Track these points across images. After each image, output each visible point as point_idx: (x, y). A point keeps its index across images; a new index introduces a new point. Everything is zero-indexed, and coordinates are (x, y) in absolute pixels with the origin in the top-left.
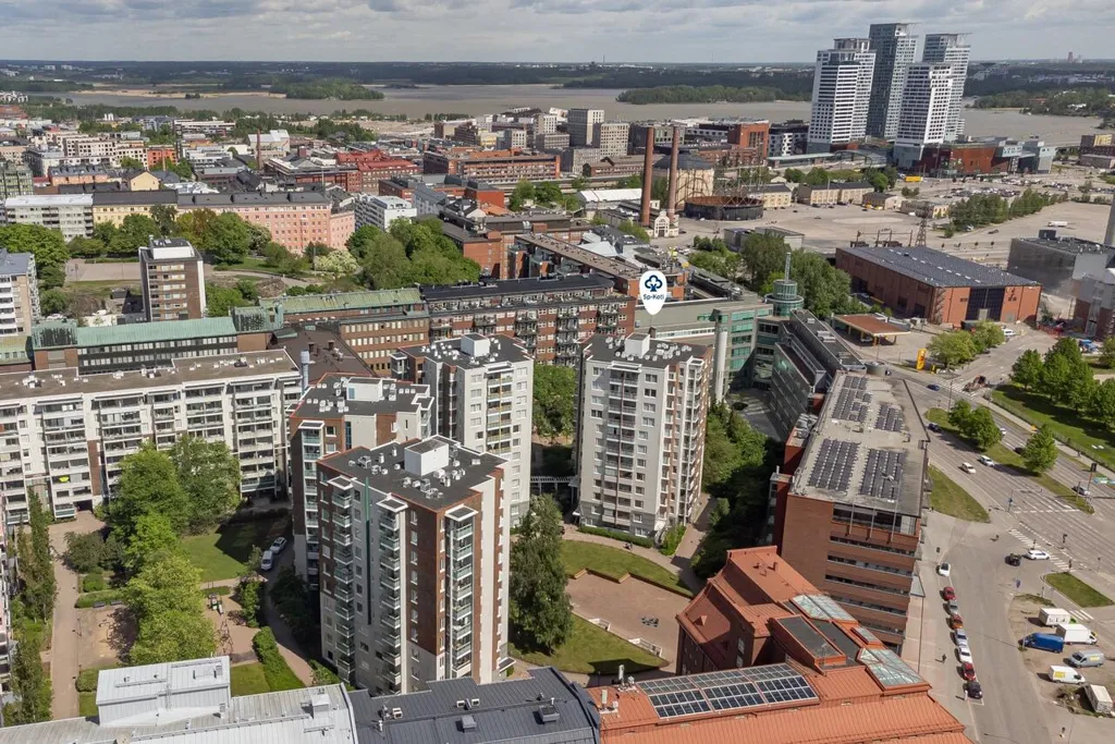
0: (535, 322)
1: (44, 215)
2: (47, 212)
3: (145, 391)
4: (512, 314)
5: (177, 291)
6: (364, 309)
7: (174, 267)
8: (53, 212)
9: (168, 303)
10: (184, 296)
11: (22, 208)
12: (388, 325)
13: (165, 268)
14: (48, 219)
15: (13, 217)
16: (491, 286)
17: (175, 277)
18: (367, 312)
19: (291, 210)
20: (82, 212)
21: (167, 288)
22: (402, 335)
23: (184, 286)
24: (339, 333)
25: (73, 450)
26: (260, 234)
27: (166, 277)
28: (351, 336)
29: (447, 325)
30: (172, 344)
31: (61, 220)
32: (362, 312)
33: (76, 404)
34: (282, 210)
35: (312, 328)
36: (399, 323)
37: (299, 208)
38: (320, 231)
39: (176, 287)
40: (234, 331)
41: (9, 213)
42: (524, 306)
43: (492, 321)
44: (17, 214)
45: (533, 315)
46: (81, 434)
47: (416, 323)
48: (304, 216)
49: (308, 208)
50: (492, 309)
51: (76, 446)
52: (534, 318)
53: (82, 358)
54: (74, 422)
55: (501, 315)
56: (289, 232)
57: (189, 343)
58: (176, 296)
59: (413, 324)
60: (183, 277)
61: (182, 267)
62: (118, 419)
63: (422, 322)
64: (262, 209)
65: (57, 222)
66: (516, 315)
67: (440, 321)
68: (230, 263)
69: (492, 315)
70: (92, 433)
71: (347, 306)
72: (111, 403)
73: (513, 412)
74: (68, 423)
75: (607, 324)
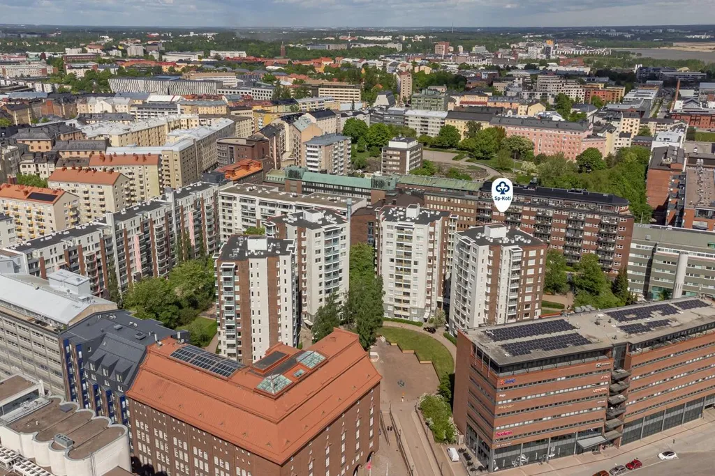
0: (550, 219)
1: (422, 121)
2: (423, 120)
3: (279, 201)
4: (534, 209)
5: (395, 166)
6: (443, 188)
7: (395, 153)
8: (426, 120)
9: (391, 171)
10: (398, 169)
11: (412, 116)
12: (452, 200)
13: (390, 152)
14: (423, 123)
15: (407, 120)
16: (531, 189)
17: (395, 158)
18: (445, 190)
19: (557, 132)
20: (439, 121)
21: (390, 163)
22: (460, 207)
23: (399, 163)
24: (423, 199)
25: (251, 222)
26: (524, 145)
27: (391, 157)
28: (430, 202)
29: (489, 208)
30: (341, 188)
31: (429, 125)
32: (442, 190)
33: (252, 201)
34: (551, 132)
35: (409, 193)
36: (459, 200)
37: (562, 132)
38: (574, 148)
39: (395, 163)
40: (370, 187)
41: (406, 118)
42: (546, 206)
43: (520, 211)
44: (409, 119)
45: (550, 213)
46: (254, 215)
47: (469, 202)
48: (565, 137)
49: (568, 133)
50: (523, 204)
51: (252, 220)
52: (551, 215)
53: (303, 186)
54: (252, 209)
55: (527, 209)
56: (554, 146)
57: (349, 189)
58: (395, 168)
59: (467, 203)
60: (399, 158)
61: (399, 153)
62: (267, 212)
63: (473, 203)
64: (538, 130)
65: (427, 126)
66: (538, 211)
67: (485, 204)
68: (478, 158)
69: (520, 207)
70: (258, 216)
71: (434, 185)
72: (265, 204)
73: (413, 252)
74: (249, 209)
75: (608, 231)
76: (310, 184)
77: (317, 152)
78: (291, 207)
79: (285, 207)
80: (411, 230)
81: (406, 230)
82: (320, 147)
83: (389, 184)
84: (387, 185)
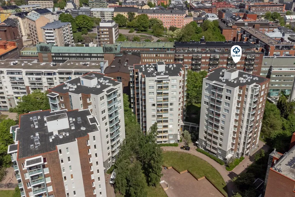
0: (218, 59)
1: (101, 14)
2: (101, 13)
3: (43, 71)
4: (209, 55)
5: (106, 38)
6: (151, 48)
7: (105, 30)
8: (103, 13)
9: (103, 41)
10: (108, 39)
11: (95, 11)
12: (159, 55)
13: (102, 30)
14: (102, 15)
15: (93, 14)
16: (203, 43)
17: (105, 33)
18: (152, 49)
19: (172, 15)
20: (111, 14)
21: (103, 36)
22: (164, 59)
23: (108, 36)
24: (140, 56)
25: (21, 89)
26: (158, 23)
27: (103, 33)
28: (145, 58)
29: (182, 57)
30: (82, 55)
31: (105, 15)
32: (150, 49)
33: (19, 73)
34: (169, 15)
35: (130, 54)
36: (163, 55)
37: (174, 15)
38: (180, 23)
39: (106, 36)
40: (103, 52)
41: (91, 13)
42: (214, 52)
43: (200, 57)
44: (94, 13)
45: (218, 56)
46: (23, 83)
47: (170, 56)
48: (176, 18)
49: (177, 15)
50: (201, 53)
51: (22, 87)
52: (218, 57)
54: (20, 79)
55: (204, 55)
56: (171, 23)
57: (87, 55)
58: (106, 39)
59: (168, 56)
60: (108, 33)
61: (108, 30)
62: (34, 80)
63: (172, 55)
64: (162, 15)
65: (104, 16)
66: (210, 56)
67: (179, 56)
69: (200, 55)
70: (27, 83)
71: (145, 47)
72: (32, 74)
73: (169, 97)
74: (17, 79)
75: (249, 63)
76: (58, 55)
77: (52, 33)
78: (54, 74)
79: (49, 74)
80: (168, 81)
81: (164, 82)
82: (54, 29)
83: (116, 49)
84: (114, 49)
